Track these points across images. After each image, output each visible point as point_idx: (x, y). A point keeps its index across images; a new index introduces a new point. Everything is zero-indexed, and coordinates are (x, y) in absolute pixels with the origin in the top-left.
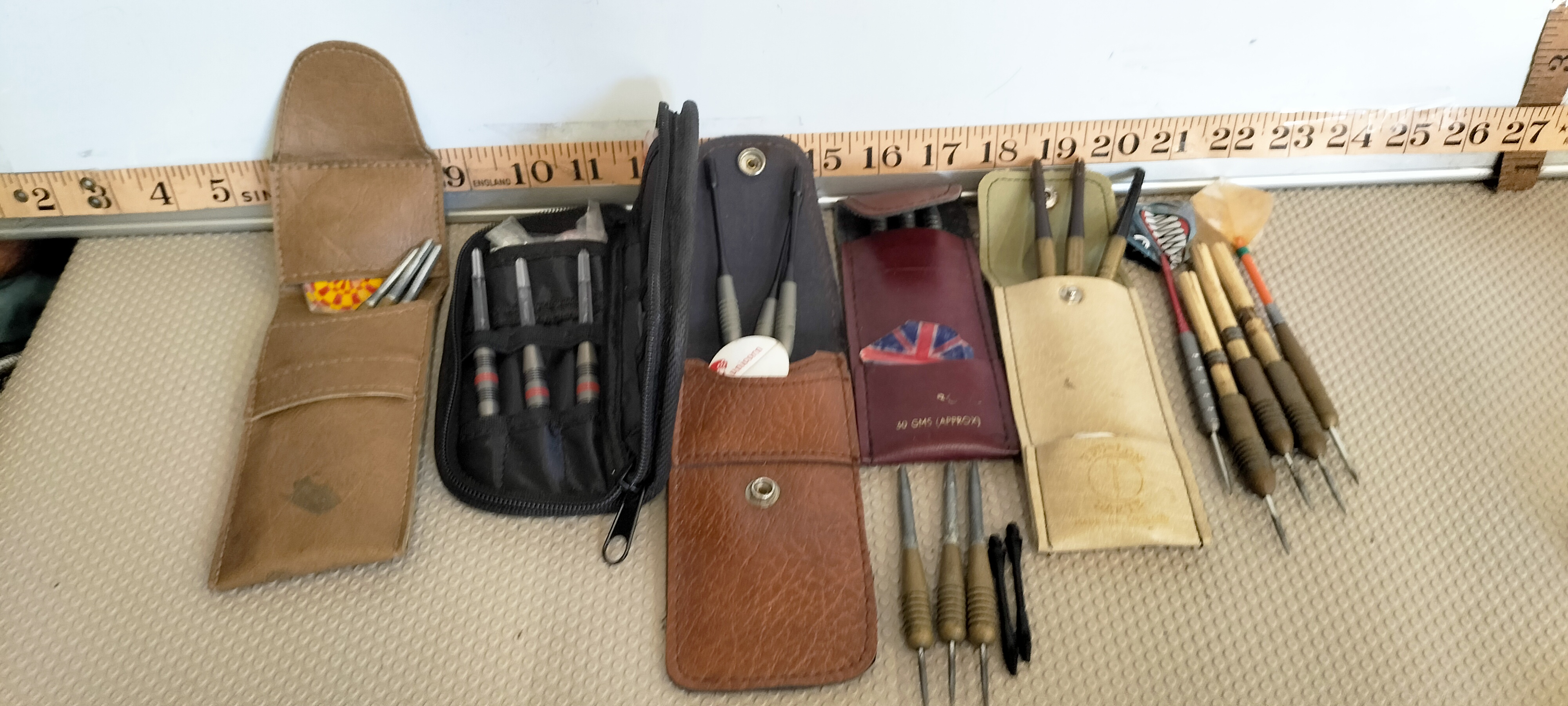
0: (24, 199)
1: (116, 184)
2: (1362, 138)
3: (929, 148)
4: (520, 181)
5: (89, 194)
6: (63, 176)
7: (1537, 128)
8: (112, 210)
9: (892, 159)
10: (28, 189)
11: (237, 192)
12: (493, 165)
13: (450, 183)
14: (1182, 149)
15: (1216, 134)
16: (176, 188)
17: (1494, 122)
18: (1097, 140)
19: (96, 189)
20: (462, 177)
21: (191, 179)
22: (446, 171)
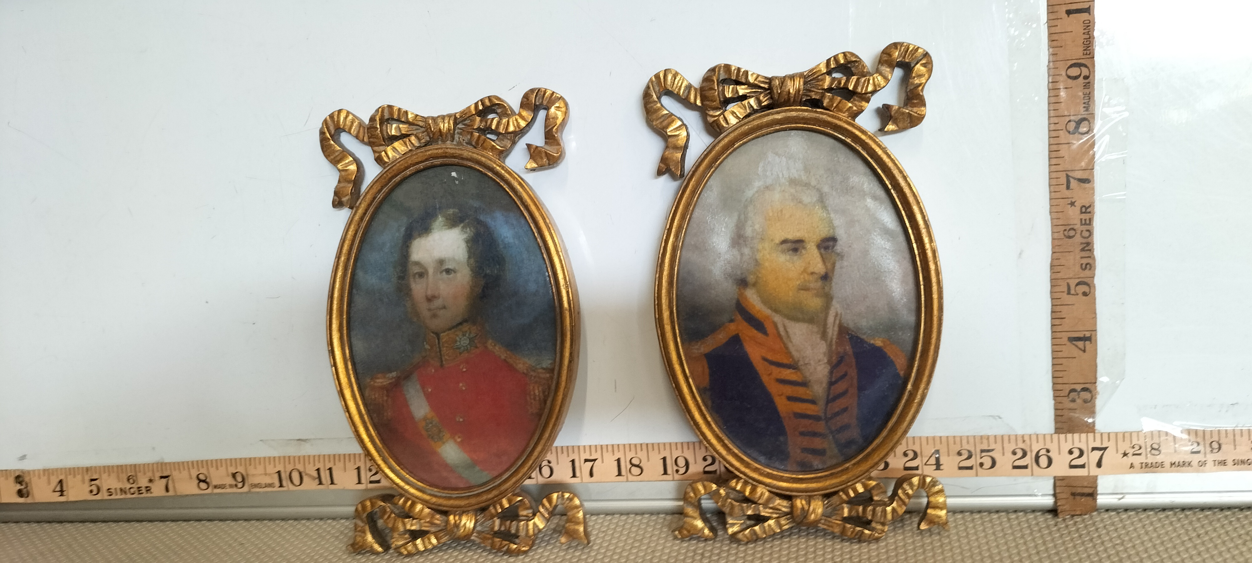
1: (35, 480)
2: (933, 461)
3: (573, 462)
4: (281, 486)
5: (19, 487)
6: (7, 473)
8: (29, 500)
9: (546, 471)
11: (104, 488)
12: (263, 472)
13: (236, 486)
16: (68, 484)
17: (1053, 448)
18: (705, 461)
19: (24, 483)
20: (243, 481)
21: (79, 477)
22: (234, 475)
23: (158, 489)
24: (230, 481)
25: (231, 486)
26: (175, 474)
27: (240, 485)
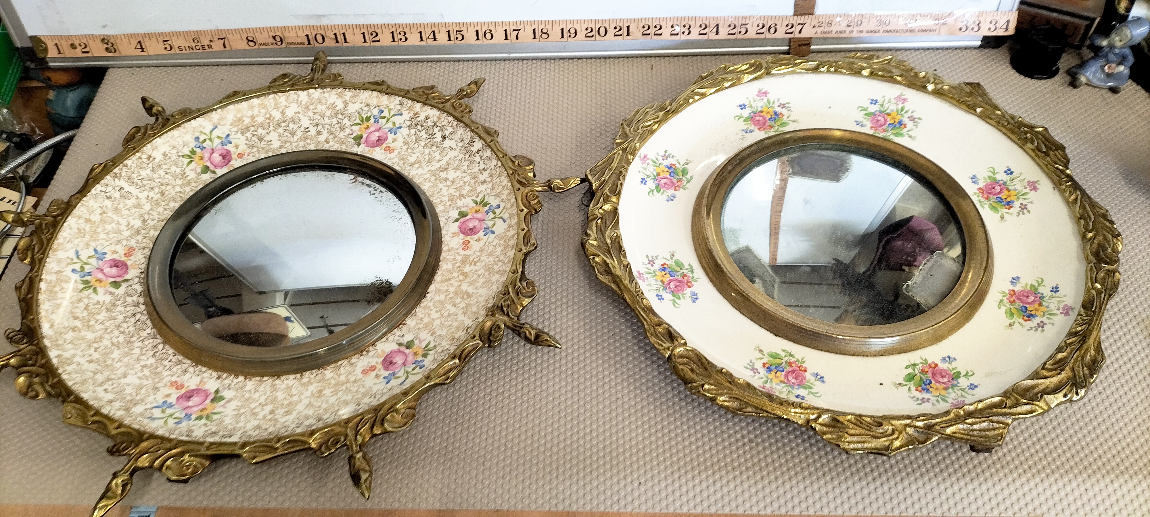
0: (75, 48)
1: (119, 41)
2: (715, 30)
3: (506, 31)
4: (309, 43)
5: (106, 46)
6: (93, 37)
7: (801, 26)
8: (116, 54)
9: (488, 36)
10: (77, 43)
11: (176, 46)
12: (296, 35)
13: (276, 44)
14: (628, 35)
15: (644, 27)
16: (146, 44)
17: (779, 23)
18: (587, 29)
19: (110, 43)
20: (281, 40)
21: (154, 39)
22: (274, 37)
23: (217, 46)
24: (272, 40)
25: (272, 44)
26: (230, 37)
27: (279, 43)
